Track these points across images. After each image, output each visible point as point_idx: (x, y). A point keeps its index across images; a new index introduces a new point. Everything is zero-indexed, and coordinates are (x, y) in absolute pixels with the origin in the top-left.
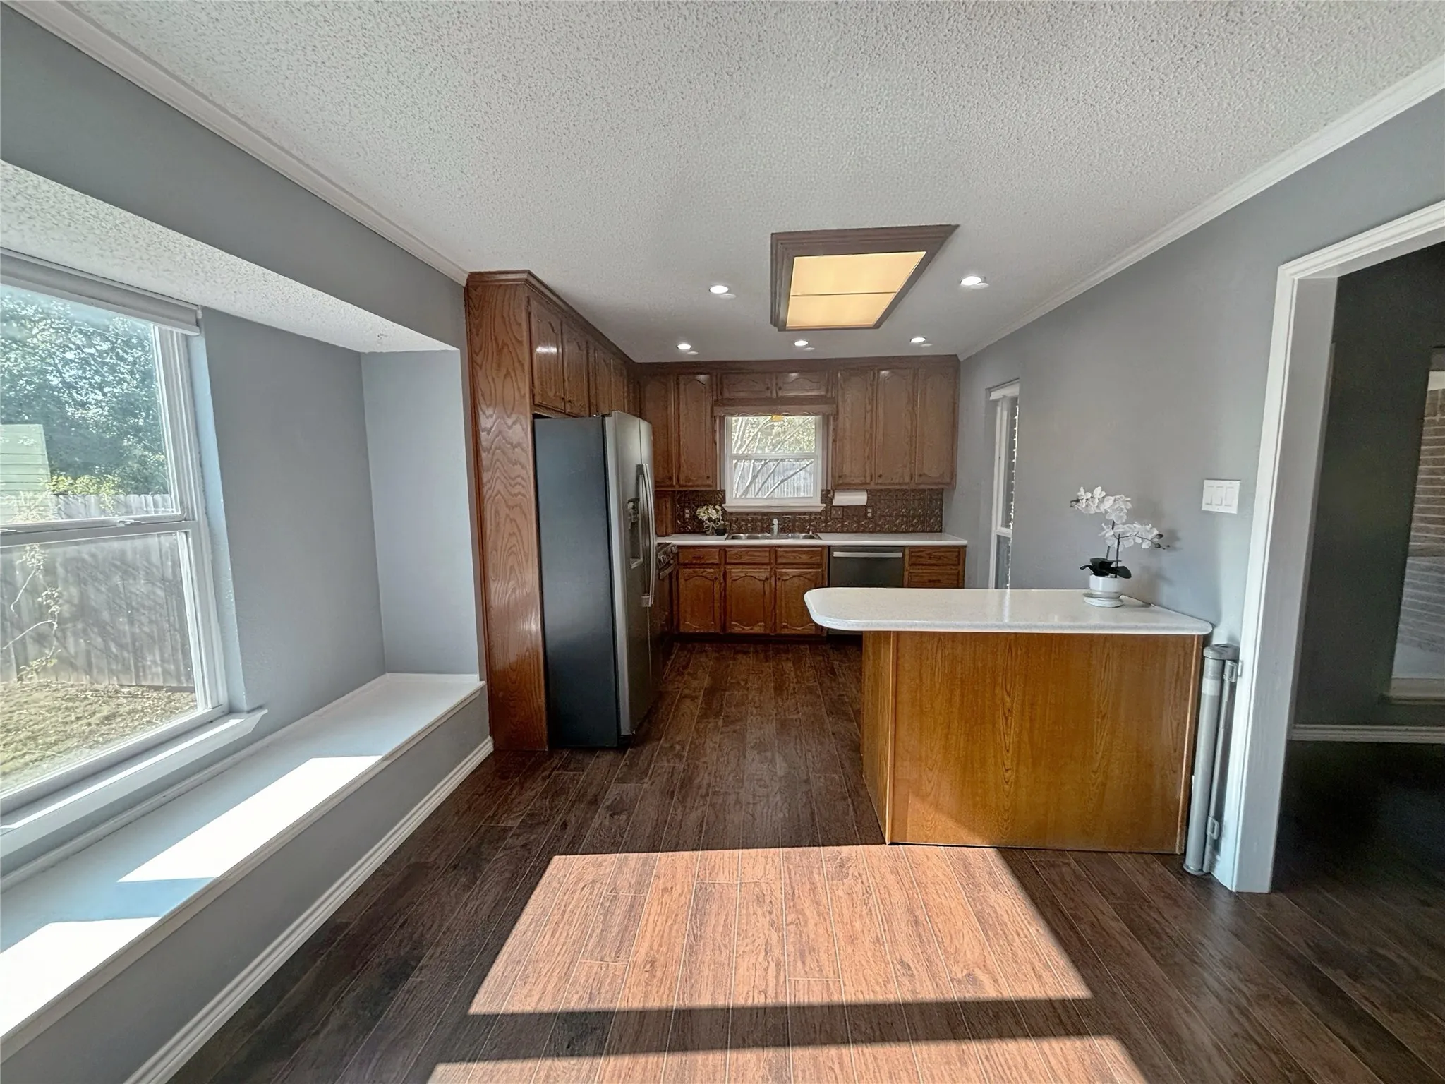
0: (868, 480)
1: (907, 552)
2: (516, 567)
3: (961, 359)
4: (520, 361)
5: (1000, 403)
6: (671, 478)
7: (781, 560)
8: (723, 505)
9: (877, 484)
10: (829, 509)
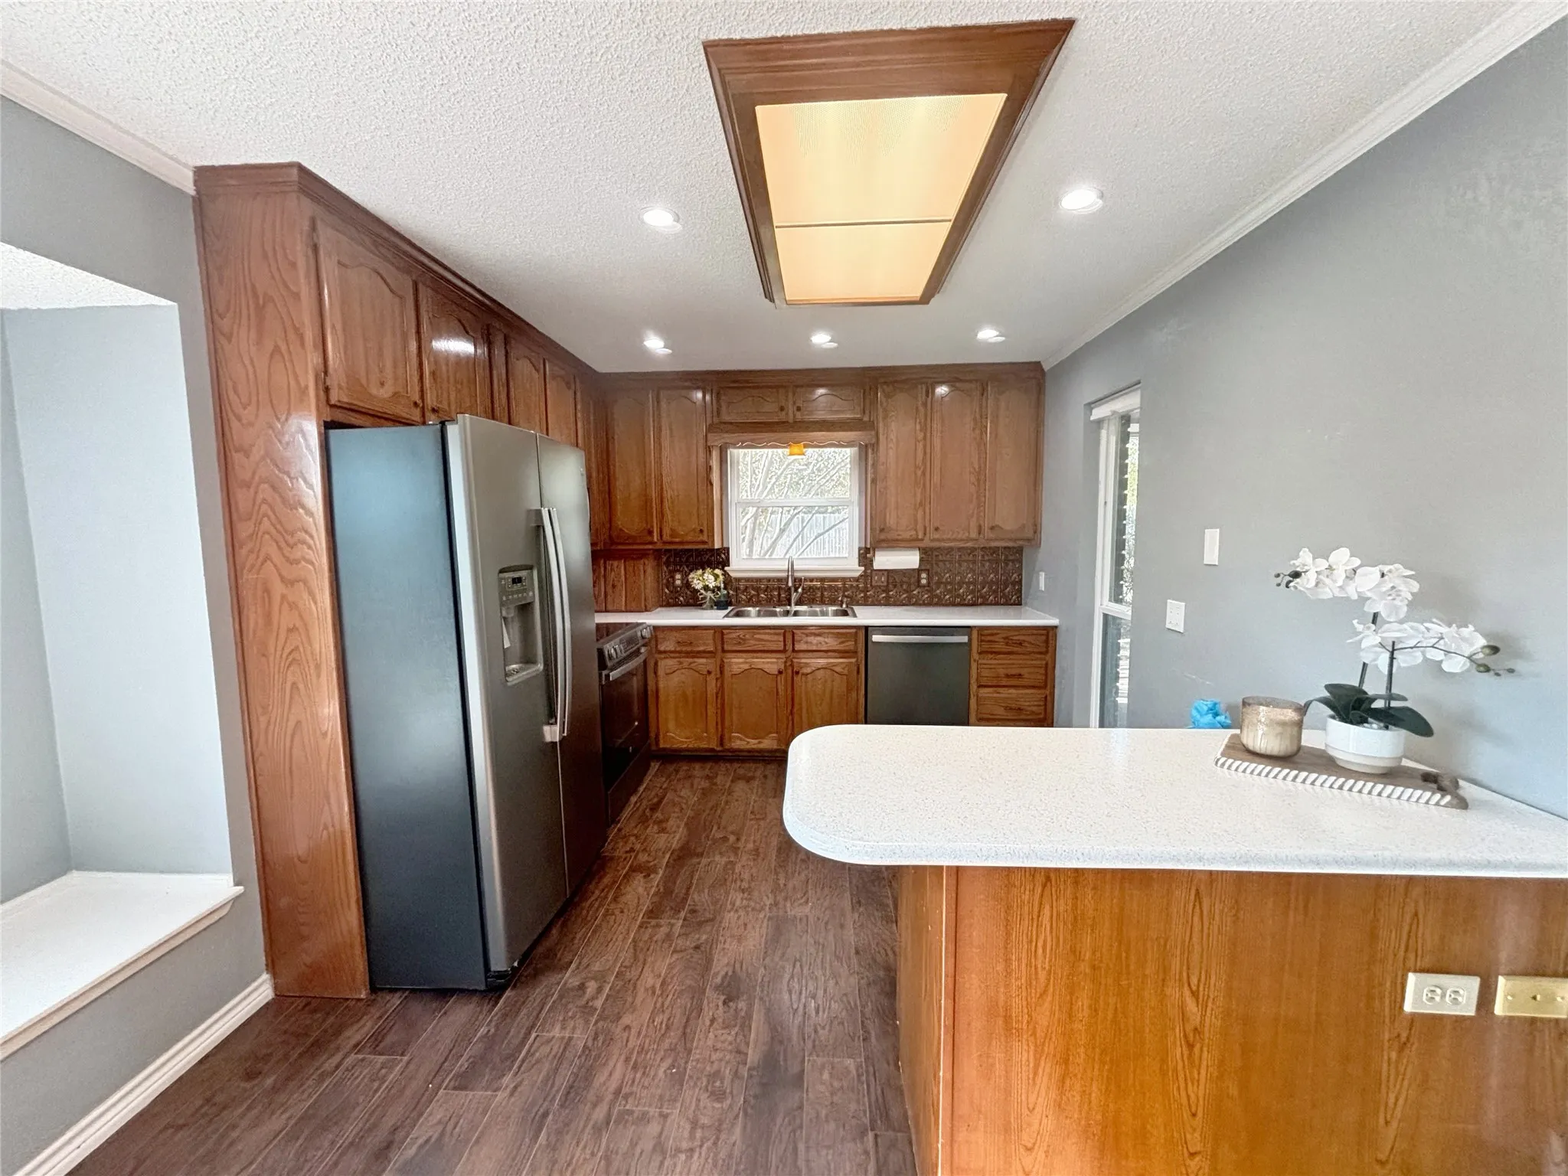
0: (919, 534)
1: (976, 634)
2: (301, 686)
3: (1046, 367)
4: (296, 330)
5: (1105, 425)
6: (650, 533)
7: (800, 646)
8: (725, 568)
9: (933, 540)
10: (869, 574)
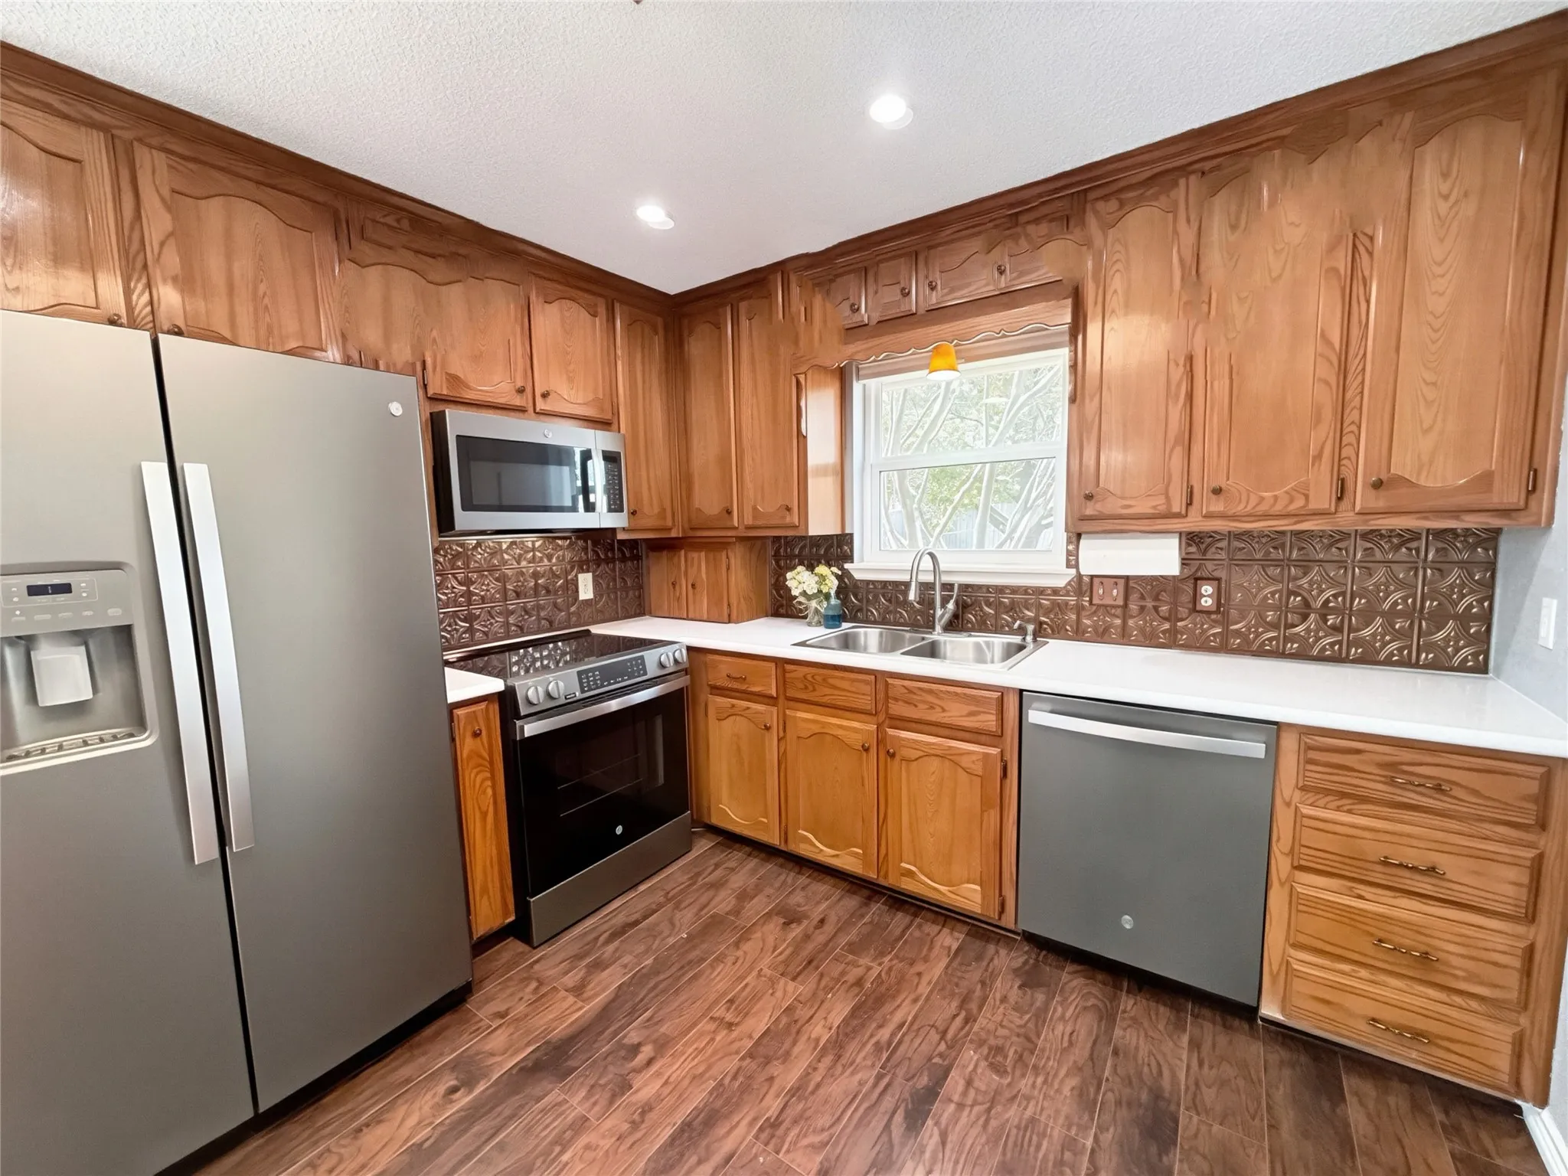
0: (1178, 505)
6: (729, 512)
7: (898, 709)
8: (847, 566)
9: (1209, 516)
10: (1084, 585)
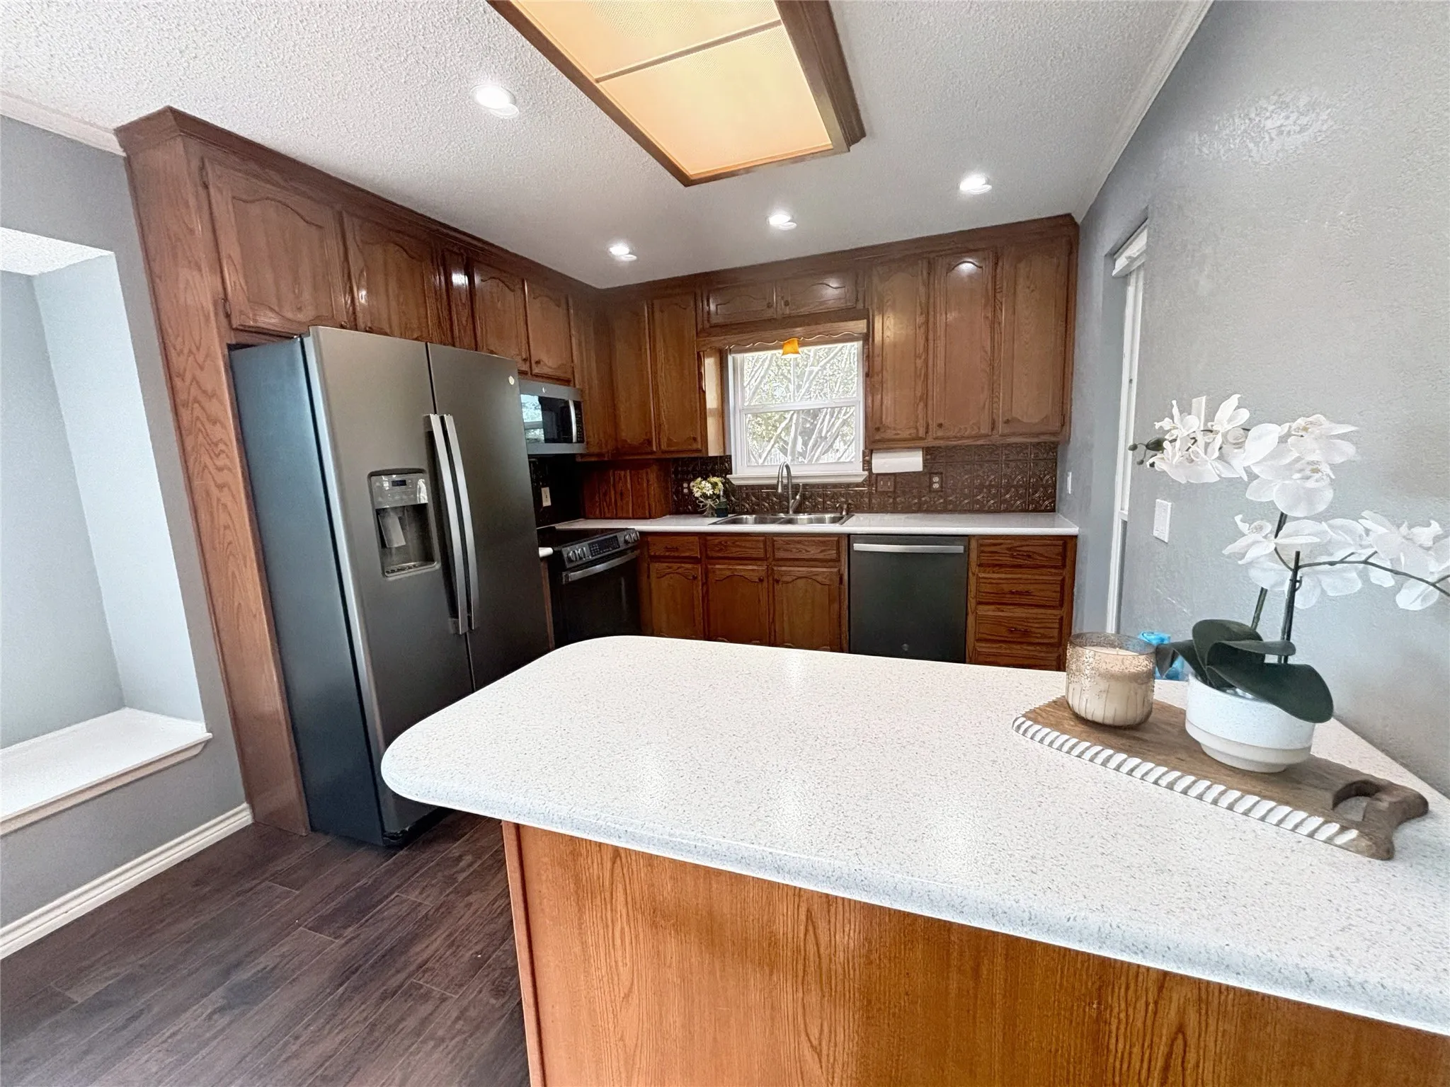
0: (922, 433)
1: (974, 544)
2: (237, 575)
3: (1079, 220)
5: (1133, 280)
6: (650, 442)
7: (781, 554)
8: (728, 476)
9: (936, 438)
10: (873, 479)
